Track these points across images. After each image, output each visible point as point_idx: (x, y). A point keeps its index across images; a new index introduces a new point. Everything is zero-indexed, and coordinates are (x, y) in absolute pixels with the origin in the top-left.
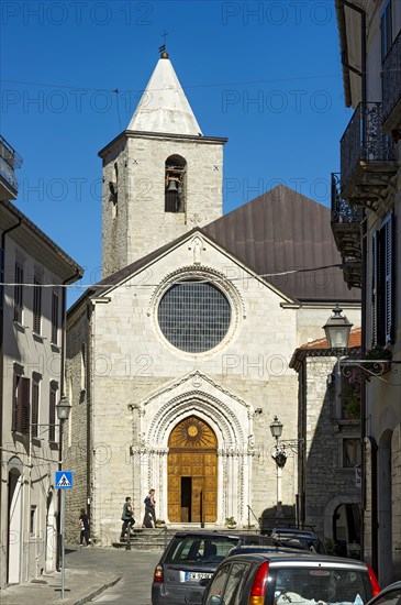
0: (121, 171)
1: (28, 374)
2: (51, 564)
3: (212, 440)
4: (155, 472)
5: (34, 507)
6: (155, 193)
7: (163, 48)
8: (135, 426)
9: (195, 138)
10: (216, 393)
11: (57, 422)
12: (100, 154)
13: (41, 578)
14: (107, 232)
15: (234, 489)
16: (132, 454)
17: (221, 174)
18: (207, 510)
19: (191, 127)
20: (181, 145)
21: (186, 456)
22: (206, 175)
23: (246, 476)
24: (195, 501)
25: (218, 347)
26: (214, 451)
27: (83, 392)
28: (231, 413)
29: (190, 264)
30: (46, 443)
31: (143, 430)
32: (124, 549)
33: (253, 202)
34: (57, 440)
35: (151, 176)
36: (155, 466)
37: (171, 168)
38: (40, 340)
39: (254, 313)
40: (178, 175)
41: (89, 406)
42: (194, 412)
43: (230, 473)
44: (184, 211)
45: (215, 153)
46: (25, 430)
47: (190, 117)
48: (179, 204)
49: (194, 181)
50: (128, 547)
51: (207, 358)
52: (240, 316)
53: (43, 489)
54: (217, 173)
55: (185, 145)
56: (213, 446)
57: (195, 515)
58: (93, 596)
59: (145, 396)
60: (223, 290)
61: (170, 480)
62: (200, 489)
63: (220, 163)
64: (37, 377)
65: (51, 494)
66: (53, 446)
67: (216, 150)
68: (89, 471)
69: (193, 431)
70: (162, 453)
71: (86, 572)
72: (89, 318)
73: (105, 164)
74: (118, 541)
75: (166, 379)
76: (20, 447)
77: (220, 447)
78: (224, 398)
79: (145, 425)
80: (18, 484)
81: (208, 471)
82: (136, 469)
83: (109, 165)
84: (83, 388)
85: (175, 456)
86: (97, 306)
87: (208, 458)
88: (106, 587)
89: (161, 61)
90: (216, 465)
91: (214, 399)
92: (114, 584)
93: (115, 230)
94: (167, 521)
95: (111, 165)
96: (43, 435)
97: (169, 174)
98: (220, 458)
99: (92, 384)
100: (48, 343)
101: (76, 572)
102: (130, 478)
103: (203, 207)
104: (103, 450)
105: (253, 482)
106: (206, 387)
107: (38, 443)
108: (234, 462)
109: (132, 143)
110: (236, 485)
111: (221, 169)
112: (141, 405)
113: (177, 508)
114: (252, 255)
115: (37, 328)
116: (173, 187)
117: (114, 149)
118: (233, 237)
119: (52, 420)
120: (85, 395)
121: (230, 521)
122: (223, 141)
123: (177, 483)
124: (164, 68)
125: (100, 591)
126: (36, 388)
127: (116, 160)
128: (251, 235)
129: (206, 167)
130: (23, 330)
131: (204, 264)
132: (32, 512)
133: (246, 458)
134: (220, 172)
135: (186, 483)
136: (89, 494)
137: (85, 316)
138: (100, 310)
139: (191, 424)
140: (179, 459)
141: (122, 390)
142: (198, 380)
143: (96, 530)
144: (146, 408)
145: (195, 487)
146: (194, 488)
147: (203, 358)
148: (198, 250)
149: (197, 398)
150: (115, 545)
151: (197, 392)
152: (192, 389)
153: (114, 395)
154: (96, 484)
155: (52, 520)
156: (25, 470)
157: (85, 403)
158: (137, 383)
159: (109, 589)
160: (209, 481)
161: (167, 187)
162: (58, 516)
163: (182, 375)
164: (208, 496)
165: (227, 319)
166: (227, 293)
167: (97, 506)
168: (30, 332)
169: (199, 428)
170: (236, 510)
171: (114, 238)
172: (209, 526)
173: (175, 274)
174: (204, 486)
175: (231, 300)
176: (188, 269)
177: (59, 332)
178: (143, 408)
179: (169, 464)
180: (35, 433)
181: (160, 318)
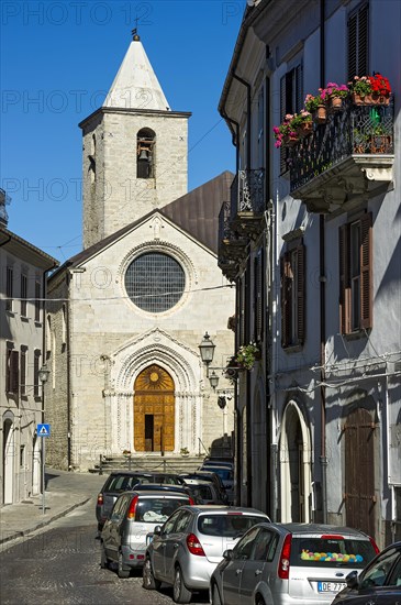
0: (98, 141)
1: (17, 348)
2: (36, 488)
3: (170, 384)
4: (124, 411)
5: (23, 446)
6: (128, 162)
7: (134, 31)
8: (106, 374)
9: (164, 112)
10: (173, 346)
11: (40, 383)
12: (80, 125)
13: (29, 499)
14: (87, 194)
15: (188, 424)
16: (104, 396)
17: (186, 144)
18: (166, 441)
19: (160, 103)
20: (150, 119)
21: (149, 398)
22: (174, 145)
23: (197, 413)
24: (157, 434)
25: (175, 307)
26: (172, 393)
27: (64, 345)
28: (185, 362)
29: (151, 239)
30: (31, 398)
31: (113, 377)
32: (97, 474)
33: (204, 186)
34: (40, 394)
35: (124, 147)
36: (123, 406)
37: (142, 139)
38: (26, 320)
39: (204, 279)
40: (148, 146)
41: (69, 357)
42: (155, 361)
43: (185, 412)
44: (154, 177)
45: (180, 126)
46: (16, 391)
47: (159, 93)
48: (150, 170)
49: (163, 151)
50: (101, 473)
51: (165, 317)
52: (193, 282)
53: (30, 432)
54: (182, 143)
55: (155, 119)
56: (171, 389)
57: (157, 446)
58: (66, 512)
59: (115, 348)
60: (179, 260)
61: (135, 418)
62: (160, 424)
63: (185, 135)
64: (24, 348)
65: (35, 435)
66: (37, 399)
67: (181, 123)
68: (69, 411)
69: (154, 377)
70: (128, 396)
71: (63, 494)
72: (68, 284)
73: (84, 134)
74: (93, 468)
75: (132, 335)
76: (12, 402)
77: (177, 390)
78: (180, 350)
79: (115, 373)
80: (11, 430)
81: (167, 409)
82: (108, 409)
83: (88, 135)
84: (64, 341)
85: (140, 397)
86: (74, 275)
87: (167, 398)
88: (77, 506)
89: (133, 43)
90: (173, 404)
91: (171, 351)
92: (83, 503)
93: (93, 193)
94: (133, 451)
95: (90, 135)
96: (29, 392)
97: (140, 144)
98: (177, 399)
99: (71, 339)
100: (32, 322)
101: (56, 494)
102: (102, 415)
103: (170, 173)
104: (80, 393)
105: (204, 418)
106: (165, 341)
107: (25, 399)
108: (188, 403)
109: (108, 118)
110: (190, 421)
111: (186, 140)
112: (111, 356)
113: (142, 440)
114: (203, 231)
115: (23, 312)
116: (144, 156)
117: (92, 122)
118: (187, 215)
119: (36, 382)
120: (66, 347)
121: (184, 451)
122: (187, 115)
123: (142, 419)
124: (136, 50)
125: (73, 508)
126: (23, 357)
127: (94, 132)
128: (202, 213)
129: (172, 137)
130: (13, 316)
131: (162, 240)
132: (22, 451)
133: (198, 399)
134: (185, 143)
135: (149, 419)
136: (69, 429)
137: (65, 282)
138: (76, 278)
139: (153, 371)
140: (143, 399)
141: (95, 344)
142: (158, 335)
143: (75, 459)
144: (115, 359)
145: (157, 423)
146: (155, 423)
147: (162, 316)
148: (157, 228)
149: (158, 350)
150: (90, 471)
151: (157, 345)
152: (153, 342)
153: (89, 348)
154: (75, 422)
155: (37, 455)
156: (16, 420)
157: (65, 354)
158: (107, 338)
159: (80, 507)
160: (168, 418)
161: (138, 156)
162: (41, 452)
163: (144, 331)
164: (168, 430)
165: (182, 285)
166: (182, 263)
167: (76, 439)
168: (18, 316)
169: (159, 374)
170: (190, 441)
171: (93, 200)
172: (167, 455)
173: (139, 247)
174: (164, 423)
175: (185, 269)
176: (150, 244)
177: (41, 312)
178: (112, 358)
179: (135, 404)
180: (23, 391)
181: (126, 284)
